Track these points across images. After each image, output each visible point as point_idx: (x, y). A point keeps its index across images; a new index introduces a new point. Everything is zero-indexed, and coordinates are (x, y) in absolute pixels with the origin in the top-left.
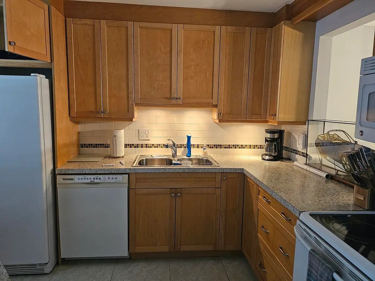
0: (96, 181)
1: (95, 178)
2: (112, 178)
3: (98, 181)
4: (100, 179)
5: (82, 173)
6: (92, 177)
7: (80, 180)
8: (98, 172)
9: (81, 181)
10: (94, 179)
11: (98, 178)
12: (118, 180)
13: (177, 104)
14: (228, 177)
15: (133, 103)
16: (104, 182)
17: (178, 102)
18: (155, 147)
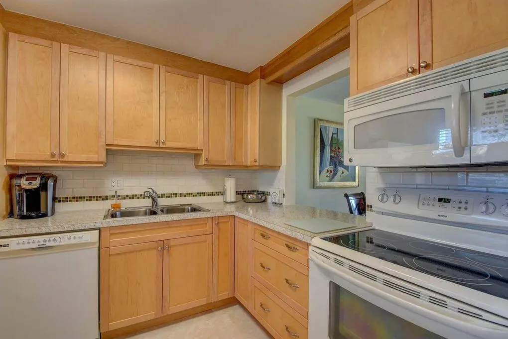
0: (48, 244)
1: (47, 239)
2: (75, 238)
3: (52, 244)
4: (54, 240)
5: (25, 233)
6: (41, 238)
7: (21, 244)
8: (52, 231)
9: (22, 247)
10: (45, 241)
11: (52, 239)
12: (83, 240)
13: (159, 148)
14: (220, 221)
15: (104, 144)
16: (61, 244)
17: (161, 145)
18: (130, 198)
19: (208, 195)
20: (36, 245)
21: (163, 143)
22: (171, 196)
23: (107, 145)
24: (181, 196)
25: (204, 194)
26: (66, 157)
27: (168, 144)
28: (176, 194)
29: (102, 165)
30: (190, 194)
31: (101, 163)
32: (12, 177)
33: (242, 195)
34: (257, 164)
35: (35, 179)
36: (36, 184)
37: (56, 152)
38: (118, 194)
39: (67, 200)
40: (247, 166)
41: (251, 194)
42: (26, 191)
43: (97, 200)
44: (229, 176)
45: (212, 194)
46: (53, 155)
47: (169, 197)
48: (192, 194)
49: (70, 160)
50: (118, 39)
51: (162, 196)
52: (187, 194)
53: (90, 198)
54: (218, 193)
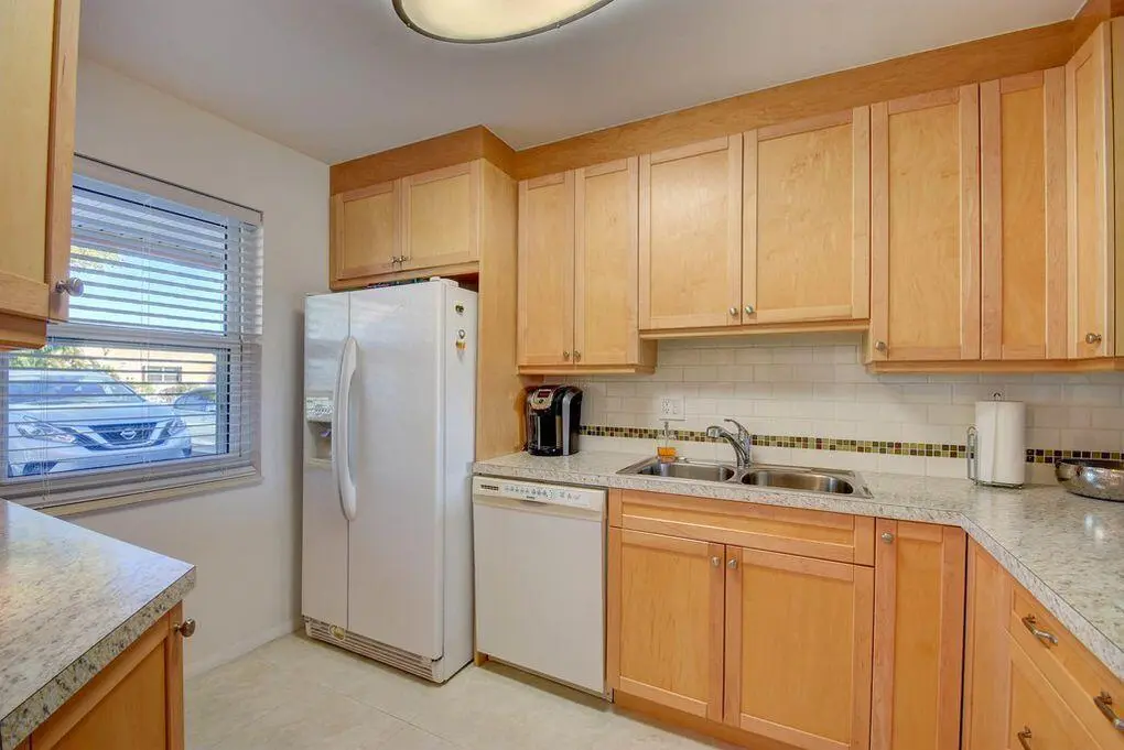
0: (538, 498)
2: (569, 496)
3: (541, 498)
4: (544, 493)
5: (515, 474)
6: (531, 487)
7: (509, 491)
8: (543, 478)
9: (510, 494)
10: (534, 492)
11: (542, 491)
12: (580, 504)
13: (742, 326)
14: (900, 535)
15: (636, 330)
16: (552, 502)
17: (747, 320)
18: (697, 439)
19: (913, 453)
20: (524, 496)
21: (752, 314)
22: (793, 442)
23: (641, 332)
24: (819, 447)
25: (897, 447)
26: (582, 358)
27: (764, 316)
28: (806, 440)
29: (633, 371)
30: (846, 442)
31: (632, 366)
32: (530, 390)
33: (1057, 466)
34: (1103, 350)
35: (546, 395)
36: (547, 403)
37: (570, 352)
38: (670, 428)
39: (598, 432)
40: (1066, 362)
41: (1096, 464)
42: (540, 412)
43: (641, 436)
44: (997, 396)
45: (929, 451)
46: (566, 357)
47: (786, 445)
48: (853, 443)
49: (590, 362)
50: (657, 119)
51: (767, 442)
52: (839, 442)
53: (631, 433)
54: (955, 451)
